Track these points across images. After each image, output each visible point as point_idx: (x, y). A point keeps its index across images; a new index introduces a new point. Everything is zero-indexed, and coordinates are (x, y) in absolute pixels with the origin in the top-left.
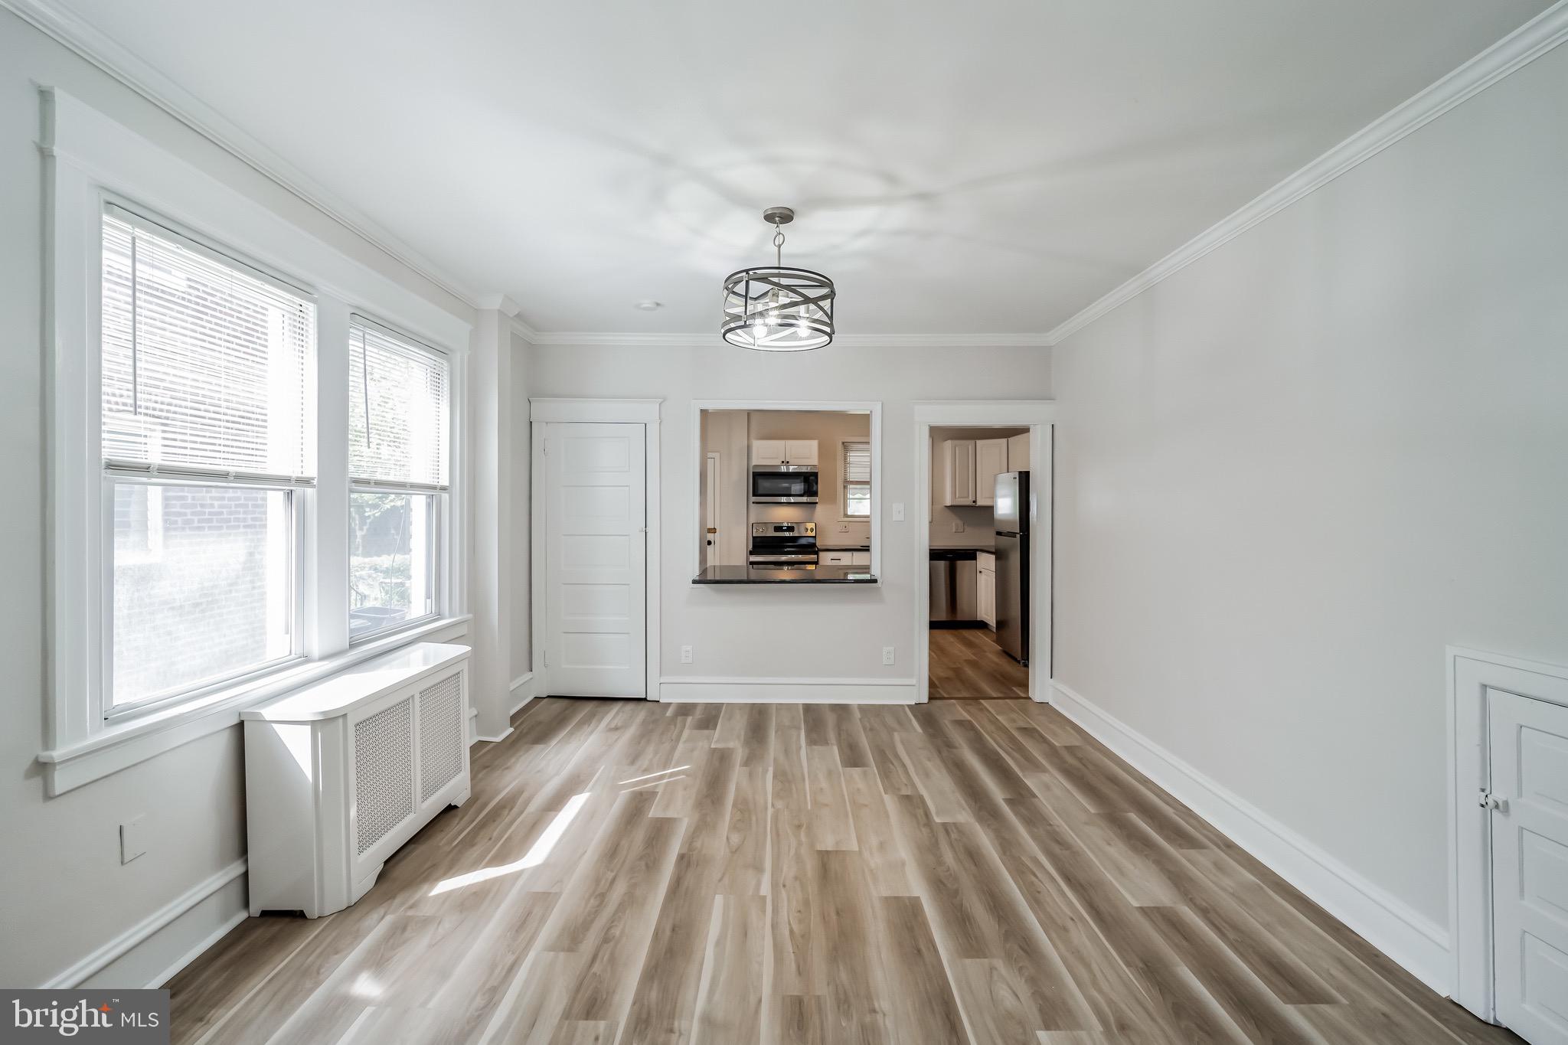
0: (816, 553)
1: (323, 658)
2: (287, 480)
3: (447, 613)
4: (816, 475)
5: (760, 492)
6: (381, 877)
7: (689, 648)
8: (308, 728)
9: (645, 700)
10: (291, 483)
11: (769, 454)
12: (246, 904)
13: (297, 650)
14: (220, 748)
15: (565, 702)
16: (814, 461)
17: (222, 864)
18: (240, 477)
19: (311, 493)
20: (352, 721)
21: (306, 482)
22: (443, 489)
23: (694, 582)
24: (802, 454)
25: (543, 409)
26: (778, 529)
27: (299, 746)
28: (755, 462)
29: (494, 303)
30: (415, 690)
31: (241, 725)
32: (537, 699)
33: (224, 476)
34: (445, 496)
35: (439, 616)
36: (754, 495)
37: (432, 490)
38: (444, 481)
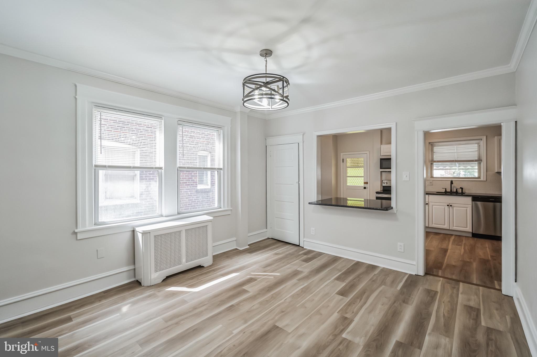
1: (166, 216)
2: (154, 168)
3: (222, 206)
5: (384, 167)
6: (164, 280)
7: (314, 229)
9: (299, 245)
10: (156, 169)
13: (160, 214)
14: (128, 235)
15: (275, 241)
17: (128, 265)
19: (163, 171)
20: (152, 235)
21: (160, 168)
22: (221, 169)
25: (270, 141)
28: (382, 154)
31: (133, 231)
32: (268, 238)
34: (222, 171)
35: (220, 208)
36: (380, 168)
37: (216, 170)
38: (222, 167)
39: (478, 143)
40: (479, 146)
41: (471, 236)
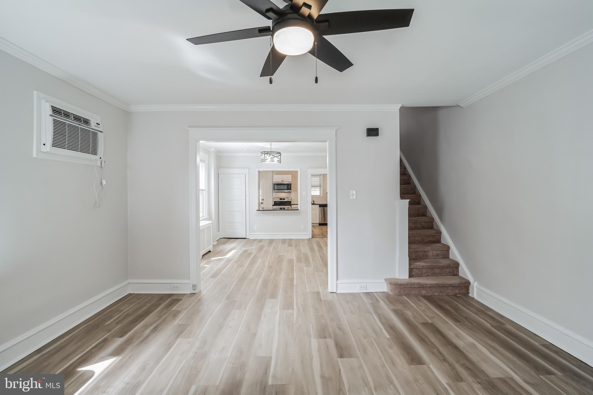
0: (291, 205)
3: (205, 216)
4: (291, 184)
5: (276, 189)
6: (203, 256)
7: (256, 226)
9: (246, 238)
11: (278, 179)
15: (227, 239)
16: (290, 181)
22: (204, 190)
23: (257, 210)
24: (287, 179)
26: (281, 199)
28: (274, 181)
30: (206, 227)
32: (221, 238)
34: (204, 192)
35: (203, 216)
36: (274, 190)
37: (202, 190)
39: (320, 177)
40: (320, 179)
41: (318, 225)
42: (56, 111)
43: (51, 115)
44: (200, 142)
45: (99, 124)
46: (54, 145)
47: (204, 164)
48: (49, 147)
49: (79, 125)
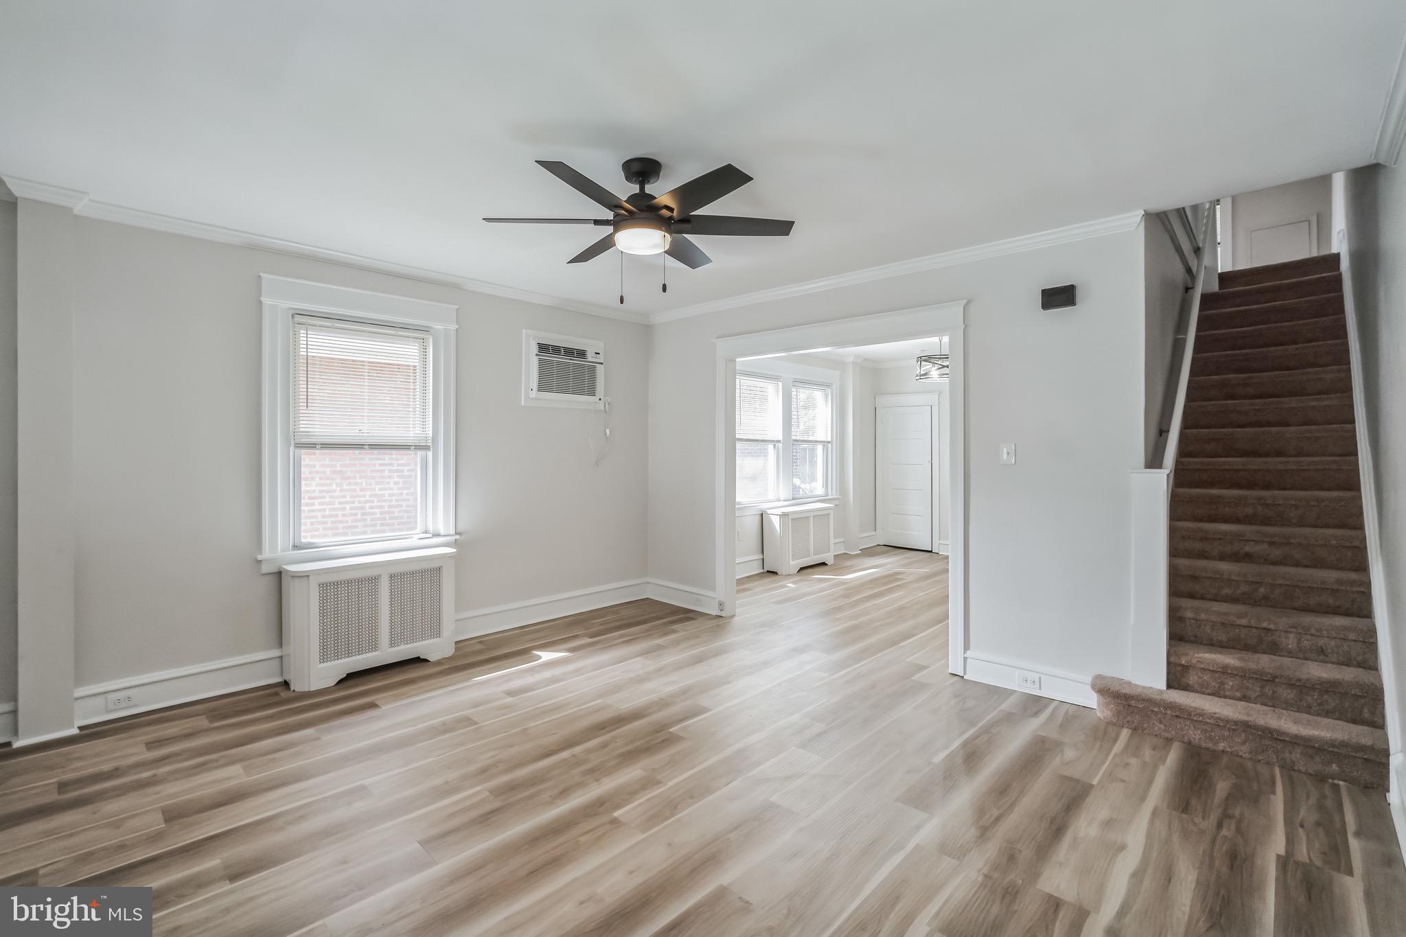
1: (784, 501)
2: (773, 441)
8: (778, 517)
9: (931, 552)
10: (775, 442)
12: (763, 568)
13: (777, 498)
14: (758, 519)
17: (758, 554)
18: (762, 441)
19: (780, 445)
20: (790, 517)
21: (779, 441)
22: (828, 442)
25: (880, 401)
27: (776, 521)
29: (851, 359)
30: (812, 514)
31: (762, 514)
33: (757, 441)
34: (830, 445)
37: (825, 443)
38: (829, 439)
42: (543, 348)
43: (537, 355)
44: (737, 360)
45: (599, 354)
46: (539, 390)
47: (830, 390)
48: (534, 394)
49: (571, 359)
